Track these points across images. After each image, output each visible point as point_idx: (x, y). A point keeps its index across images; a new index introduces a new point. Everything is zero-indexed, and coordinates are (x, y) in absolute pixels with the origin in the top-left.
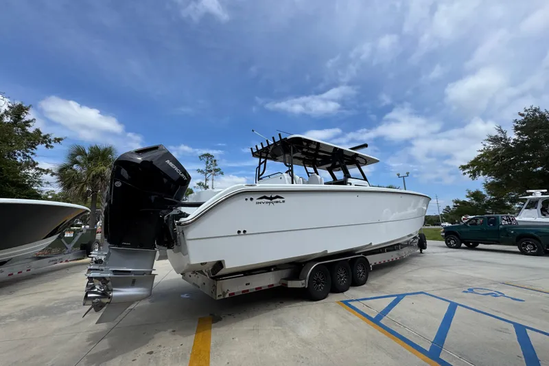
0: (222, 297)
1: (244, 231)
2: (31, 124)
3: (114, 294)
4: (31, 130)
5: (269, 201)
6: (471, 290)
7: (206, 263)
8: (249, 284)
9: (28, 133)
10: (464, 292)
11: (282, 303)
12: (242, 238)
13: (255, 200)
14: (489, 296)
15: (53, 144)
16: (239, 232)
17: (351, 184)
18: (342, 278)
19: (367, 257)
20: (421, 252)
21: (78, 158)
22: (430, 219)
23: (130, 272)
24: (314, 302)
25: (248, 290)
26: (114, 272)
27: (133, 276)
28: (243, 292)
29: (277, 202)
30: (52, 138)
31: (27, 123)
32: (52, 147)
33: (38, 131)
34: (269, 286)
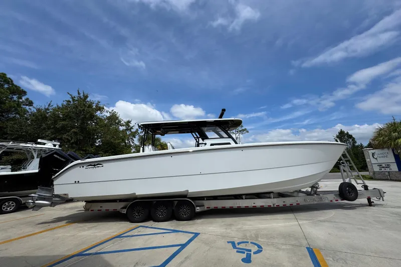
1: (78, 182)
5: (93, 167)
8: (101, 207)
10: (230, 242)
12: (77, 185)
13: (85, 167)
16: (75, 182)
17: (206, 144)
23: (43, 195)
28: (98, 210)
34: (114, 210)
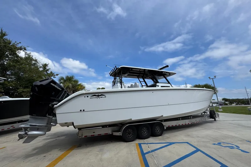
0: (81, 137)
1: (84, 110)
2: (49, 70)
3: (29, 133)
4: (49, 72)
5: (97, 97)
6: (219, 144)
7: (67, 123)
8: (94, 132)
9: (48, 73)
10: (214, 144)
11: (112, 142)
12: (83, 113)
13: (89, 97)
14: (228, 148)
15: (56, 76)
16: (81, 110)
17: (158, 86)
18: (145, 132)
19: (162, 123)
20: (215, 120)
21: (62, 81)
22: (242, 101)
23: (36, 125)
24: (126, 143)
25: (94, 135)
26: (31, 125)
27: (37, 127)
28: (91, 135)
29: (102, 97)
30: (55, 74)
31: (48, 70)
32: (55, 77)
33: (51, 72)
34: (105, 134)
